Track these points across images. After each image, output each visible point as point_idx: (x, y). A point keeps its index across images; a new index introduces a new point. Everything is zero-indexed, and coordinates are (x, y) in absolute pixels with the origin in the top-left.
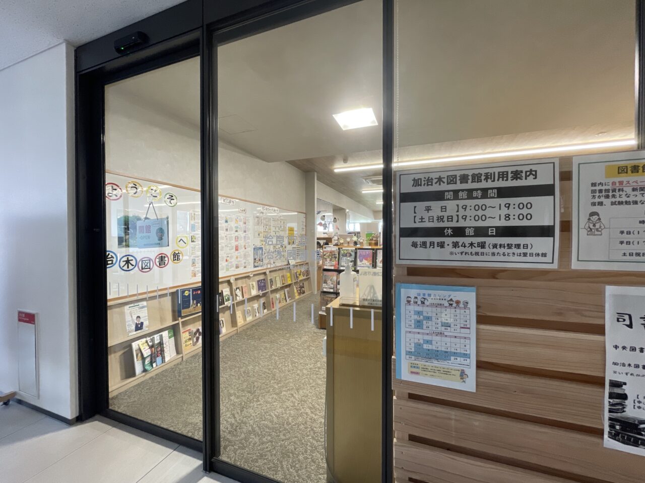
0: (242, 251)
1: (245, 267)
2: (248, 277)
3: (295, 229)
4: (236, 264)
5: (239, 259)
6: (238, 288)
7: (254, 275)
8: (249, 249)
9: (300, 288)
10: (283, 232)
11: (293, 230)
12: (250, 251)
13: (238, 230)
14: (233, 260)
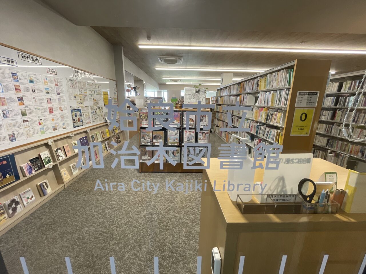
0: (58, 113)
1: (64, 128)
2: (69, 137)
3: (109, 93)
4: (53, 127)
5: (55, 121)
6: (60, 149)
7: (75, 135)
8: (66, 111)
9: (117, 139)
10: (99, 95)
11: (107, 94)
12: (68, 112)
13: (50, 92)
14: (48, 122)
